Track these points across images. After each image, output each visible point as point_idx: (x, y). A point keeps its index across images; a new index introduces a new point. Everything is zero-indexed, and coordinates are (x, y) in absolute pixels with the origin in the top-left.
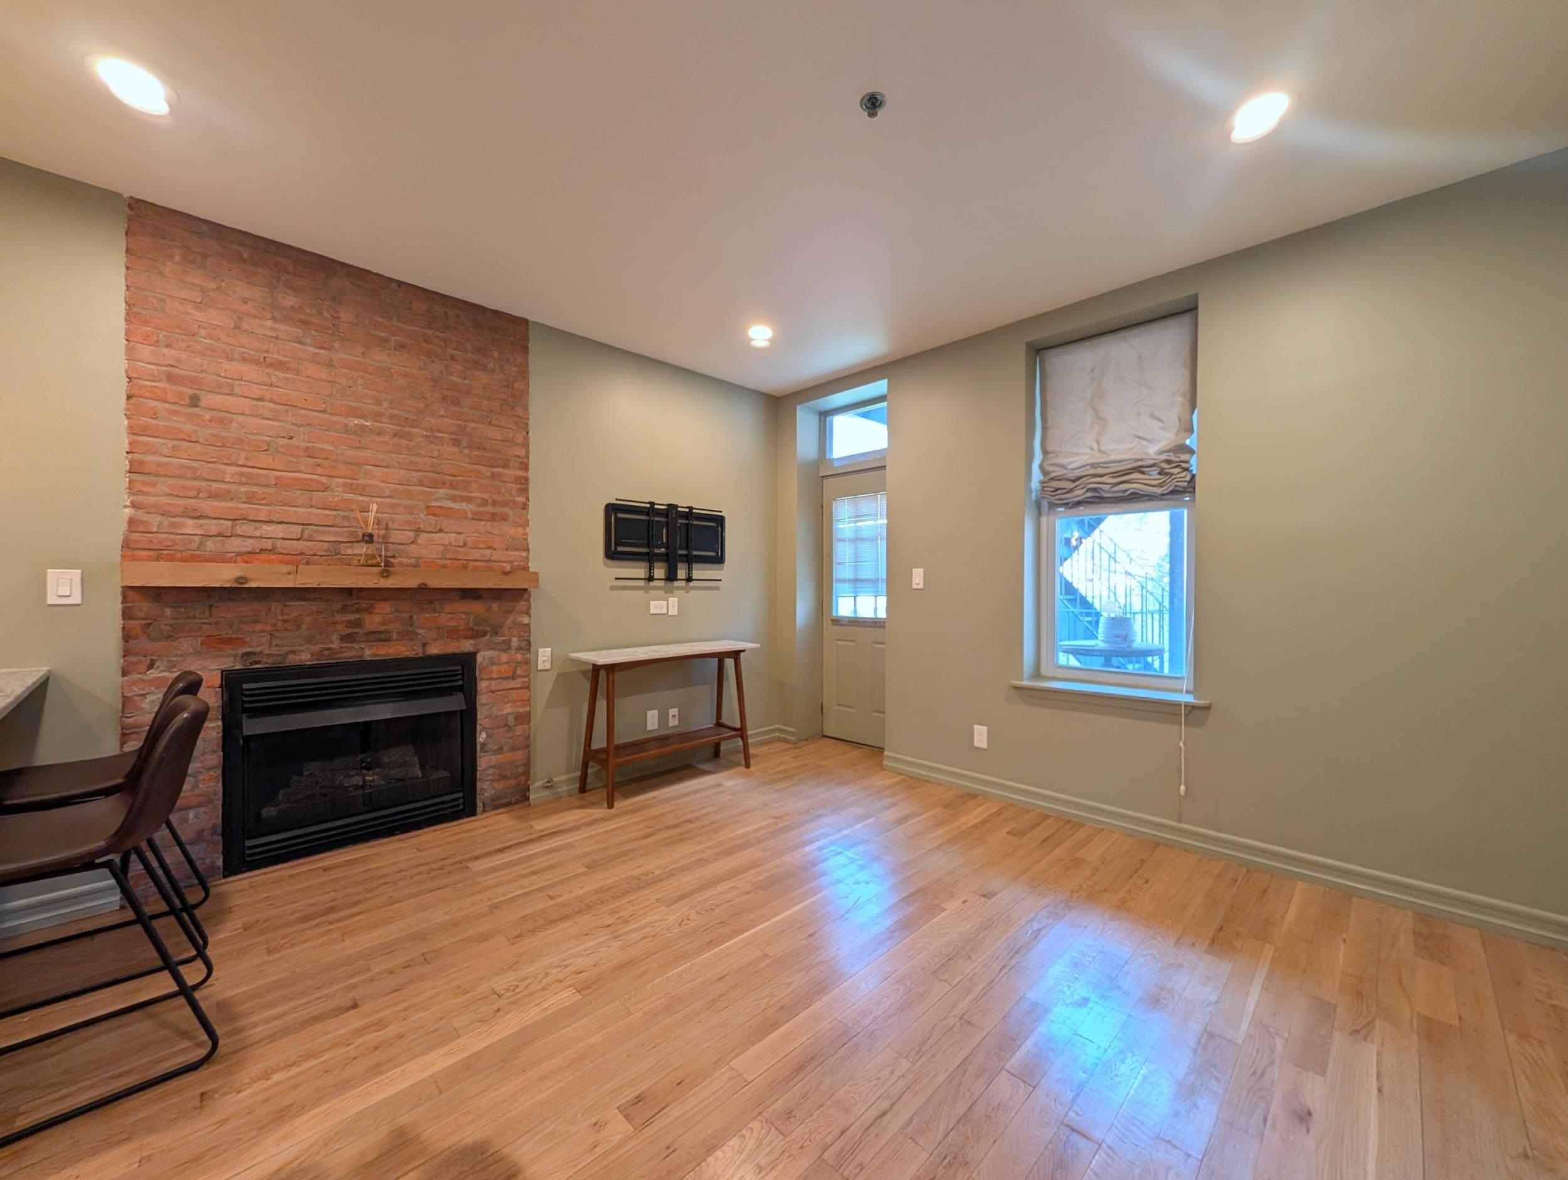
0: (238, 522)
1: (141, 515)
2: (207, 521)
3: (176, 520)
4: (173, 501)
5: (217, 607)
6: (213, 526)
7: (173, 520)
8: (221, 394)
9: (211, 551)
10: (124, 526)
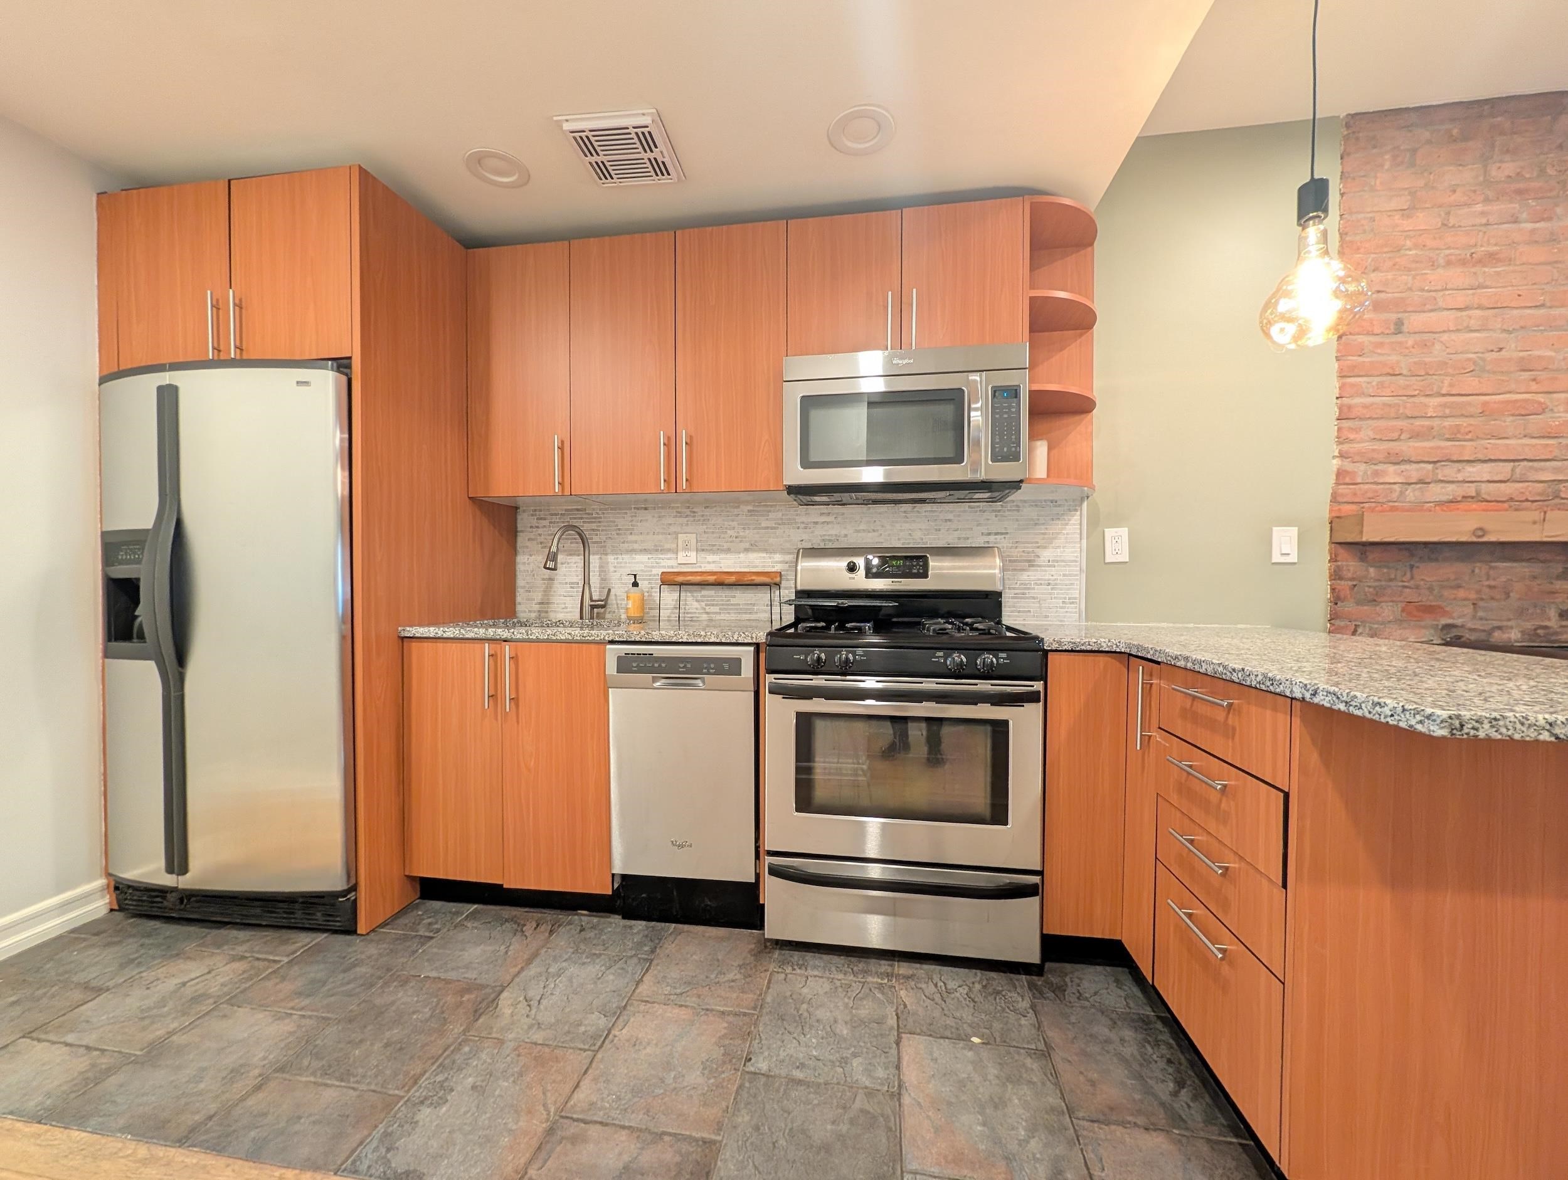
0: (1439, 464)
1: (1348, 466)
2: (1408, 467)
3: (1380, 467)
4: (1377, 446)
5: (1418, 567)
6: (1414, 471)
7: (1376, 467)
8: (1424, 312)
9: (1409, 502)
10: (1332, 479)
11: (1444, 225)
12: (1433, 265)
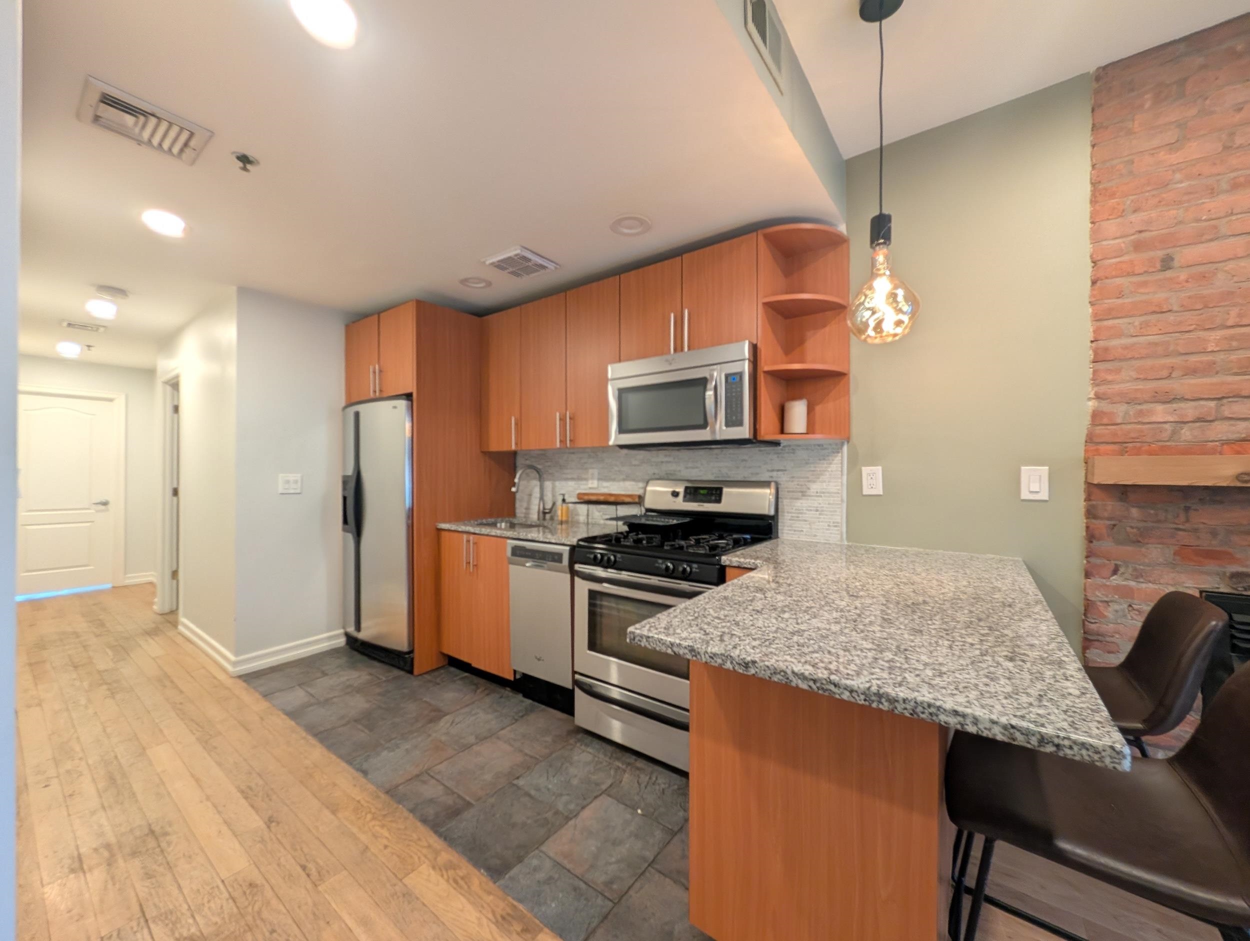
0: (1225, 401)
1: (1105, 406)
2: (1182, 405)
3: (1144, 407)
4: (1140, 386)
5: (1196, 510)
6: (1190, 410)
7: (1139, 407)
8: (1202, 243)
9: (1185, 441)
10: (1087, 420)
11: (1226, 148)
12: (1212, 192)
